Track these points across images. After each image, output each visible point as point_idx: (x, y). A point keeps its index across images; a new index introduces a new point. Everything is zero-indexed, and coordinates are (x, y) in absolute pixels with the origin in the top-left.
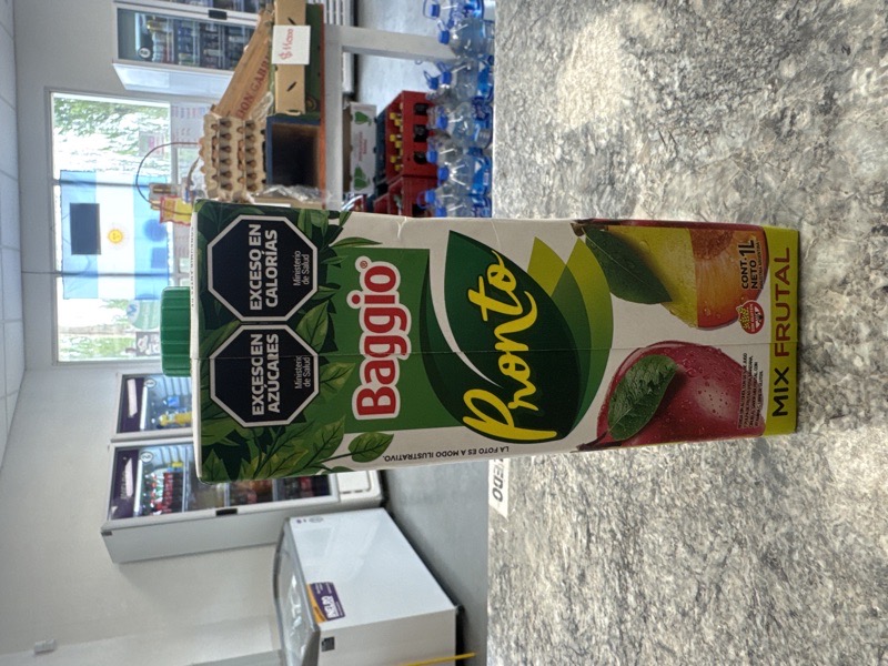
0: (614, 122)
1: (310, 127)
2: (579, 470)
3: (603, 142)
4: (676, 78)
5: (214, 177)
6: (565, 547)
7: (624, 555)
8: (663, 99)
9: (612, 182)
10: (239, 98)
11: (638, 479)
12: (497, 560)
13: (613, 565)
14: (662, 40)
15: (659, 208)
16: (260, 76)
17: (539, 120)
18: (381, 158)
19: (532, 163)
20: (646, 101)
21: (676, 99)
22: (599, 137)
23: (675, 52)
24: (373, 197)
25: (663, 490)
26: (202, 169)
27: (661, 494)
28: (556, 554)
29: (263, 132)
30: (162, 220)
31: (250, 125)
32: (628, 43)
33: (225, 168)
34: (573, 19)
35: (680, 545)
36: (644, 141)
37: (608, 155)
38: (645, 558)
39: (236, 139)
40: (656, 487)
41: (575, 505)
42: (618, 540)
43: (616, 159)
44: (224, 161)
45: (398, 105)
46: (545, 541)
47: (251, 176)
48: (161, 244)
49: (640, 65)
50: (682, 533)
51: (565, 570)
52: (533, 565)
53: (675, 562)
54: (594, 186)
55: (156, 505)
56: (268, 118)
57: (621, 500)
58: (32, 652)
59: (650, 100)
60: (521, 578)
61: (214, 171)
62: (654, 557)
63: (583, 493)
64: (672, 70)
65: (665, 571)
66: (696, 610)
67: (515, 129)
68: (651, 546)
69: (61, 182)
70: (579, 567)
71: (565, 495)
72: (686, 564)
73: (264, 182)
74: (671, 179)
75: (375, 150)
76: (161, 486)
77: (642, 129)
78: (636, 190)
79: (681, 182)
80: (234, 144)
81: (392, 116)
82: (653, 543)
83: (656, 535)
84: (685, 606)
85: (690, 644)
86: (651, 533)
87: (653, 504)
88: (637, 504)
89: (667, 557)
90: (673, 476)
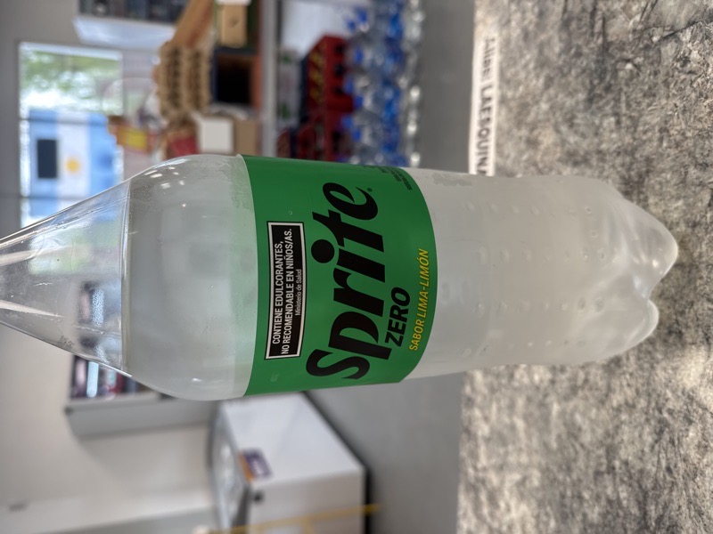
11: (644, 138)
25: (672, 132)
30: (118, 142)
35: (691, 169)
40: (665, 134)
50: (694, 157)
53: (685, 187)
57: (623, 165)
62: (661, 195)
65: (673, 200)
66: (708, 215)
68: (657, 187)
72: (697, 182)
82: (660, 183)
83: (664, 175)
84: (696, 217)
85: (701, 248)
86: (658, 176)
87: (660, 150)
88: (642, 159)
89: (675, 187)
90: (683, 114)
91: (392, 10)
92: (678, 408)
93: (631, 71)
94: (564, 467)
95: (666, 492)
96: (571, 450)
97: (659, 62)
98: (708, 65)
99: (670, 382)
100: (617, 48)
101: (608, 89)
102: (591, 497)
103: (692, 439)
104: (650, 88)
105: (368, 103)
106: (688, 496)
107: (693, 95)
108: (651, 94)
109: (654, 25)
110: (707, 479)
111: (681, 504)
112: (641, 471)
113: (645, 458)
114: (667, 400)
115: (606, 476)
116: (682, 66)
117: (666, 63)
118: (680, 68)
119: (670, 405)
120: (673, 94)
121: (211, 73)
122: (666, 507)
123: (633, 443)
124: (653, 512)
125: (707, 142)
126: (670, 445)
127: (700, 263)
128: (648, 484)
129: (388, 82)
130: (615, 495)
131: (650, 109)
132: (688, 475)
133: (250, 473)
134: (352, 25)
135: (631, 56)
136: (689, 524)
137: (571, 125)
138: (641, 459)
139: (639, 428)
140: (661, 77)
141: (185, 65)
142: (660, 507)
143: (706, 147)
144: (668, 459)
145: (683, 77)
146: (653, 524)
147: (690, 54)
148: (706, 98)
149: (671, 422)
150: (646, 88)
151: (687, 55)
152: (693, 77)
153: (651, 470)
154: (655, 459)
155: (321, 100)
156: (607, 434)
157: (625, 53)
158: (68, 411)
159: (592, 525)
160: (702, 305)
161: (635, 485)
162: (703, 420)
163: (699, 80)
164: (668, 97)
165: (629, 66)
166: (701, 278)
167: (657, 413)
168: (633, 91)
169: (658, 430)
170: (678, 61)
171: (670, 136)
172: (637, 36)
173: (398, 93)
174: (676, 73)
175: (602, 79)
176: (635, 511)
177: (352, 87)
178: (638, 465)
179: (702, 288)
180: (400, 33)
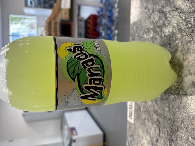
0: (171, 29)
2: (157, 115)
3: (167, 34)
4: (192, 20)
6: (152, 133)
7: (171, 137)
8: (188, 25)
9: (170, 44)
11: (177, 120)
12: (130, 133)
13: (167, 139)
14: (188, 9)
15: (186, 53)
17: (145, 27)
19: (143, 37)
20: (182, 25)
21: (192, 25)
22: (165, 33)
23: (192, 13)
25: (185, 123)
27: (184, 124)
28: (149, 134)
32: (176, 9)
34: (157, 2)
35: (190, 138)
36: (181, 35)
37: (168, 37)
38: (178, 139)
40: (183, 122)
41: (155, 123)
42: (169, 133)
43: (171, 39)
46: (145, 130)
49: (180, 15)
51: (152, 138)
52: (141, 135)
53: (188, 141)
54: (163, 45)
56: (61, 21)
57: (170, 124)
59: (183, 24)
60: (137, 138)
62: (181, 139)
63: (158, 121)
64: (191, 18)
65: (185, 143)
67: (137, 28)
68: (180, 136)
70: (156, 138)
71: (152, 120)
74: (190, 45)
77: (180, 32)
78: (178, 47)
79: (193, 46)
82: (181, 136)
83: (182, 134)
86: (180, 133)
87: (181, 126)
88: (176, 125)
89: (185, 140)
90: (188, 120)
91: (110, 8)
93: (173, 98)
101: (167, 99)
104: (179, 106)
105: (103, 34)
107: (191, 117)
109: (180, 89)
116: (188, 106)
117: (183, 102)
120: (186, 112)
121: (60, 27)
129: (109, 29)
131: (179, 112)
133: (72, 134)
134: (99, 12)
135: (173, 93)
137: (156, 103)
140: (182, 105)
141: (53, 26)
145: (189, 109)
150: (178, 106)
151: (190, 103)
155: (91, 32)
158: (24, 115)
165: (173, 96)
168: (174, 104)
172: (175, 89)
173: (111, 31)
175: (165, 95)
177: (99, 30)
180: (112, 15)
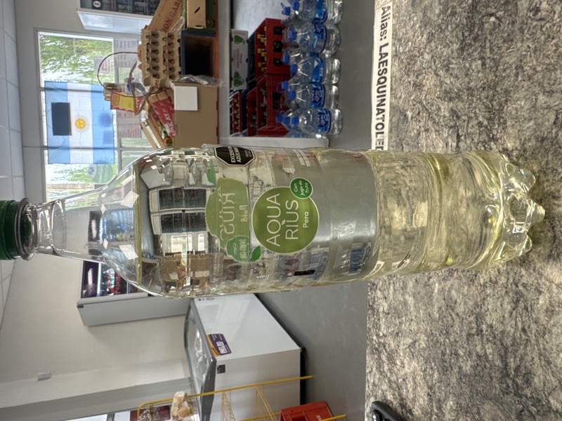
1: (209, 37)
5: (148, 69)
10: (162, 22)
11: (504, 74)
13: (479, 145)
16: (176, 7)
18: (251, 66)
24: (246, 92)
25: (525, 68)
26: (140, 67)
29: (179, 41)
30: (112, 108)
31: (171, 36)
33: (155, 64)
35: (540, 96)
38: (509, 123)
39: (162, 45)
40: (520, 70)
41: (446, 125)
42: (484, 126)
44: (154, 60)
45: (264, 28)
47: (172, 69)
48: (110, 129)
50: (543, 87)
53: (535, 110)
55: (110, 290)
56: (182, 32)
58: (37, 379)
61: (148, 66)
62: (516, 118)
63: (454, 113)
65: (526, 122)
66: (554, 131)
69: (46, 89)
71: (438, 123)
72: (545, 105)
73: (180, 73)
75: (247, 60)
76: (113, 278)
80: (161, 48)
81: (259, 36)
82: (516, 109)
83: (519, 102)
84: (544, 134)
85: (548, 157)
86: (514, 104)
87: (516, 83)
88: (502, 91)
89: (528, 111)
90: (534, 53)
92: (530, 282)
93: (494, 23)
94: (444, 332)
95: (522, 347)
96: (450, 319)
97: (516, 14)
98: (555, 13)
99: (524, 262)
100: (483, 6)
101: (475, 39)
102: (465, 353)
103: (542, 306)
104: (509, 35)
106: (539, 350)
107: (543, 38)
108: (509, 40)
110: (554, 336)
111: (534, 356)
112: (503, 332)
113: (505, 322)
114: (522, 277)
115: (476, 337)
116: (534, 15)
117: (521, 14)
118: (533, 17)
119: (524, 280)
120: (527, 38)
122: (522, 359)
123: (496, 310)
124: (512, 364)
125: (553, 74)
126: (524, 311)
127: (547, 169)
128: (508, 342)
130: (483, 351)
131: (508, 51)
132: (539, 334)
135: (494, 11)
136: (540, 371)
137: (448, 69)
138: (502, 323)
139: (501, 299)
140: (517, 25)
142: (518, 359)
143: (552, 77)
144: (523, 322)
145: (535, 23)
146: (513, 372)
147: (540, 5)
148: (553, 38)
149: (525, 293)
150: (506, 35)
151: (538, 6)
152: (543, 23)
153: (510, 331)
154: (513, 322)
156: (476, 305)
157: (489, 9)
159: (466, 375)
160: (549, 201)
161: (498, 343)
162: (549, 290)
163: (548, 25)
164: (522, 41)
165: (493, 19)
166: (548, 181)
167: (514, 286)
168: (495, 38)
169: (515, 300)
170: (530, 12)
171: (524, 71)
174: (530, 21)
175: (471, 31)
176: (498, 363)
178: (501, 328)
179: (549, 188)
